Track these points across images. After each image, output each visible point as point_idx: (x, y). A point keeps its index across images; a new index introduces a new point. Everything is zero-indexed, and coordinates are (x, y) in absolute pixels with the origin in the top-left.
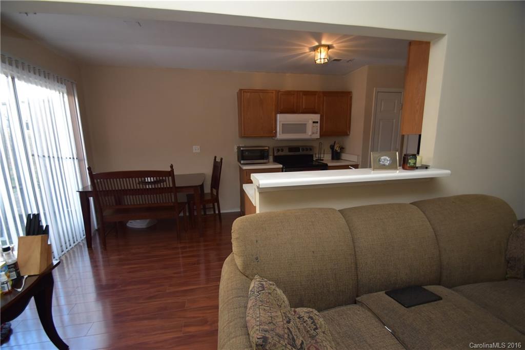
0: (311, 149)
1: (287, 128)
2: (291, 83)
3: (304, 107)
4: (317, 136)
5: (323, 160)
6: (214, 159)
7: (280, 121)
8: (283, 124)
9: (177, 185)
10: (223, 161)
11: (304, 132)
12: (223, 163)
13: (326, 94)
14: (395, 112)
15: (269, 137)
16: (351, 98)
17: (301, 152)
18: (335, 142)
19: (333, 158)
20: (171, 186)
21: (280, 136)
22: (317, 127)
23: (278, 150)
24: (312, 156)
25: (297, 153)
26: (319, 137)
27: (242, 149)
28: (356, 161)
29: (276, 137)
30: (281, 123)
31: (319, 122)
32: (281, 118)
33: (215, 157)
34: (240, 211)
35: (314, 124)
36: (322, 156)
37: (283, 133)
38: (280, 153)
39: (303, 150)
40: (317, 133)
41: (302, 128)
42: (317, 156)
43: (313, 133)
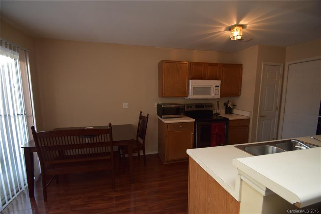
0: (211, 106)
1: (196, 90)
2: (198, 57)
3: (209, 75)
4: (218, 96)
5: (220, 114)
6: (140, 113)
7: (192, 85)
8: (193, 87)
9: (114, 140)
10: (149, 116)
11: (209, 93)
12: (149, 118)
13: (225, 65)
14: (276, 79)
15: (183, 97)
16: (242, 69)
17: (205, 109)
18: (229, 101)
19: (226, 113)
20: (109, 140)
21: (191, 96)
22: (218, 90)
23: (188, 107)
24: (212, 111)
25: (201, 109)
26: (219, 98)
27: (163, 106)
28: (249, 116)
29: (188, 97)
30: (193, 86)
31: (220, 86)
32: (192, 83)
33: (141, 112)
34: (158, 153)
35: (217, 88)
36: (219, 111)
37: (193, 94)
38: (190, 109)
39: (206, 106)
40: (218, 95)
41: (207, 90)
42: (216, 111)
43: (216, 94)
